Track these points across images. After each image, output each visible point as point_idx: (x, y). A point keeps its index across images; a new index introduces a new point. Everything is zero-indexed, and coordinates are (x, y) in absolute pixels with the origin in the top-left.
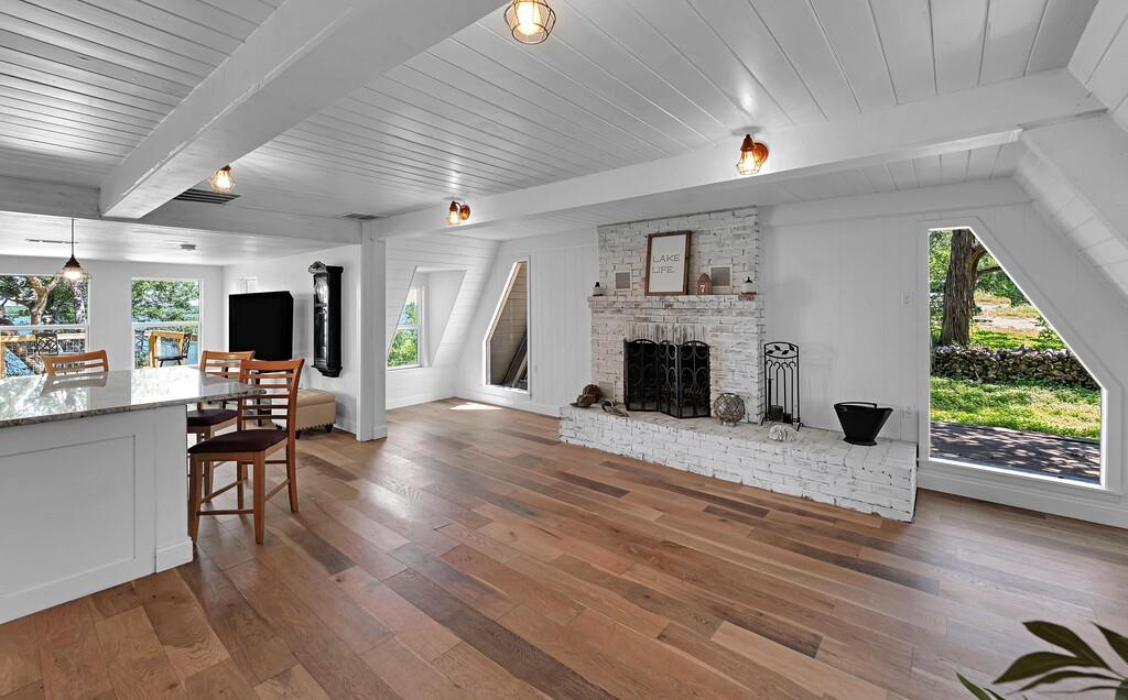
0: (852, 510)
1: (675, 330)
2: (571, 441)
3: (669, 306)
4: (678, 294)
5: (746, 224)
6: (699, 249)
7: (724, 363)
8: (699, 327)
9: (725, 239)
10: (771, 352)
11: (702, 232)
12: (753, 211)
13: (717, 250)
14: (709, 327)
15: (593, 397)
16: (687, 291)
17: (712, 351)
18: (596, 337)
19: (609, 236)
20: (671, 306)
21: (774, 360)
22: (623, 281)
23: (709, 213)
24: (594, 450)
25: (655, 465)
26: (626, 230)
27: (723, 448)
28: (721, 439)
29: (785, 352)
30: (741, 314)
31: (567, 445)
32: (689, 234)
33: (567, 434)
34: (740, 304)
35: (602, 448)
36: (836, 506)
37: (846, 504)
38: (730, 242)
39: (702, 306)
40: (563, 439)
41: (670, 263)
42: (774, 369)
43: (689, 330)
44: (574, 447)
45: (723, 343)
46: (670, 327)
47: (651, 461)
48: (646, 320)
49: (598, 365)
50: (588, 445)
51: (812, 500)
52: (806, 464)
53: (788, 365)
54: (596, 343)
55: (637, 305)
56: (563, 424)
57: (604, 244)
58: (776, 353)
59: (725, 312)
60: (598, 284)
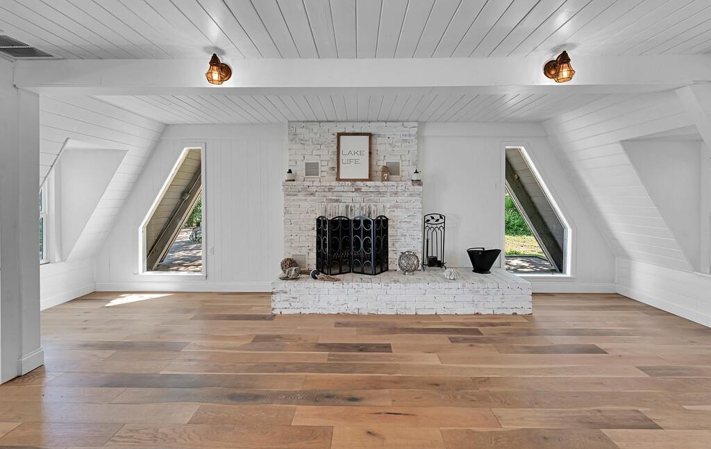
0: (503, 315)
1: (362, 208)
2: (285, 312)
3: (358, 190)
4: (366, 180)
5: (411, 133)
6: (378, 148)
7: (398, 230)
8: (380, 206)
9: (396, 142)
10: (428, 221)
11: (379, 136)
12: (416, 124)
13: (390, 149)
14: (388, 205)
15: (293, 269)
16: (370, 179)
17: (390, 223)
18: (288, 216)
19: (299, 131)
20: (360, 189)
21: (430, 226)
22: (312, 169)
23: (386, 122)
24: (311, 315)
25: (371, 315)
26: (315, 127)
27: (423, 292)
28: (421, 285)
29: (438, 220)
30: (411, 195)
31: (282, 316)
32: (370, 135)
33: (280, 306)
34: (412, 188)
35: (320, 311)
36: (494, 314)
37: (499, 312)
38: (399, 144)
39: (384, 189)
40: (277, 312)
41: (356, 157)
42: (430, 232)
43: (373, 208)
44: (290, 316)
45: (398, 216)
46: (357, 205)
47: (365, 313)
48: (337, 201)
49: (291, 241)
50: (303, 311)
51: (481, 314)
52: (477, 291)
53: (439, 229)
54: (288, 222)
55: (330, 189)
56: (276, 297)
57: (294, 137)
58: (432, 221)
59: (400, 194)
60: (290, 171)
